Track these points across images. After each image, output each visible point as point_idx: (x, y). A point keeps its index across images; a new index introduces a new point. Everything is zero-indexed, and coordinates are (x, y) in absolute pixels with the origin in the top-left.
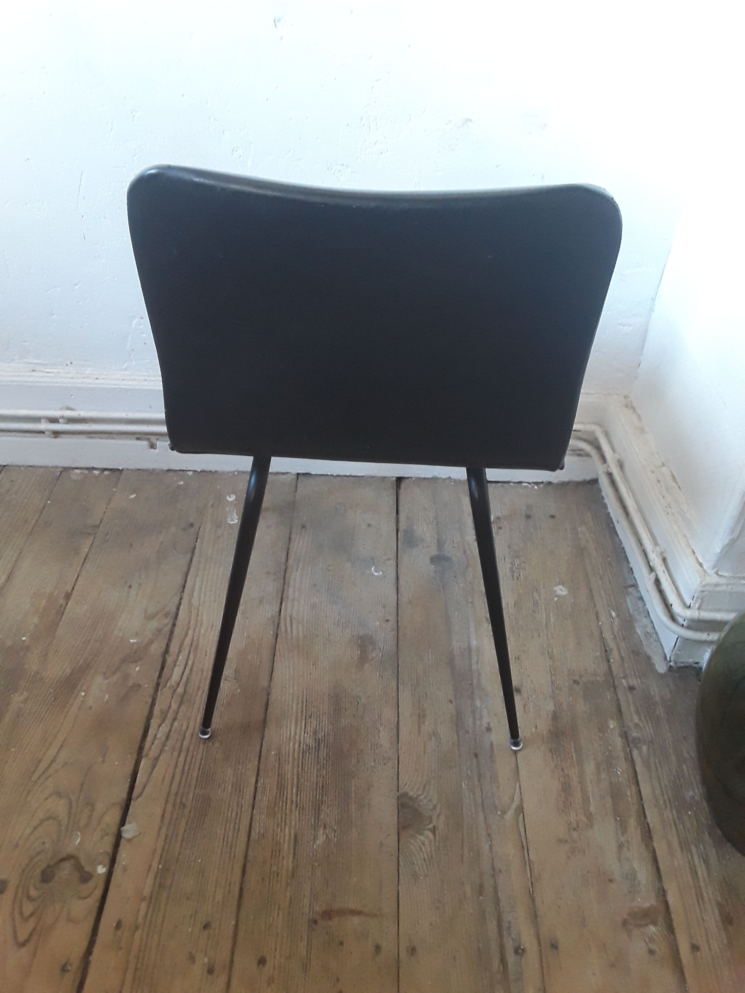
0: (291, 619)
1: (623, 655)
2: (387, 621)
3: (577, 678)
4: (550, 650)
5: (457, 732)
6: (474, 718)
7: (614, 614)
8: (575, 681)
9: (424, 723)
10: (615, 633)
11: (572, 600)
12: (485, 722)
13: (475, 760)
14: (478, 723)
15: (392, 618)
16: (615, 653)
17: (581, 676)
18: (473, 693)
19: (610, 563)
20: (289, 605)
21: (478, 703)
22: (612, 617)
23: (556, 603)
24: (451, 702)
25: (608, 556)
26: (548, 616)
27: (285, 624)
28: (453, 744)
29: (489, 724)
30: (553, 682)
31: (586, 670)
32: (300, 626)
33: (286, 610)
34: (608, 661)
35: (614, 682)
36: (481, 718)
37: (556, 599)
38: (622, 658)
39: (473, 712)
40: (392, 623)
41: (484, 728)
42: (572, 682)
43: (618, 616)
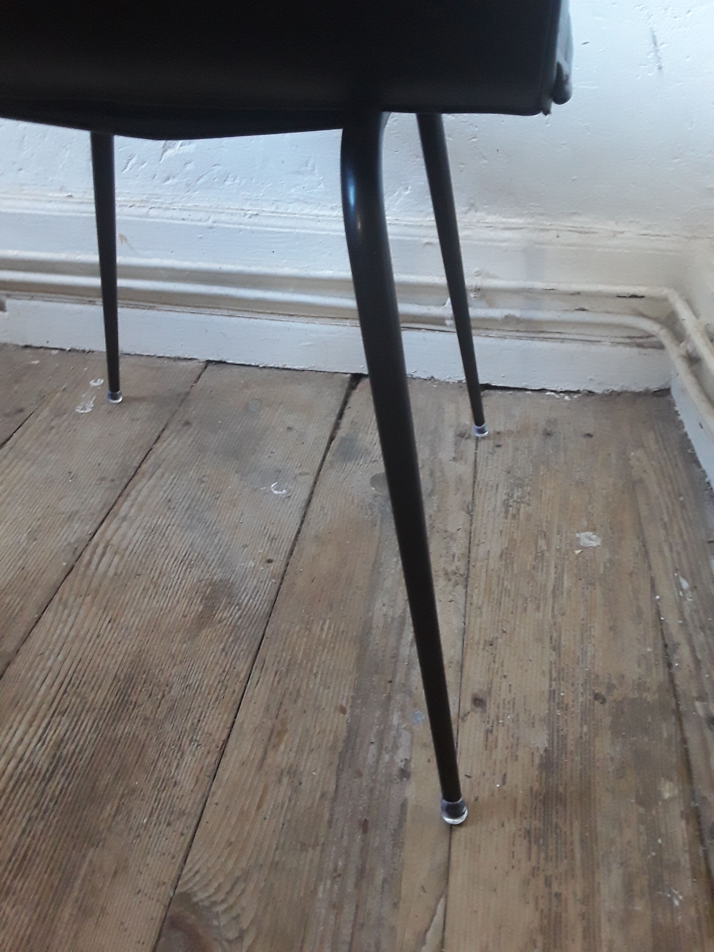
0: (106, 547)
1: (700, 657)
2: (270, 561)
3: (602, 690)
4: (555, 635)
5: (339, 771)
6: (380, 748)
7: (685, 584)
8: (597, 697)
9: (276, 747)
10: (687, 615)
11: (607, 556)
12: (401, 755)
13: (359, 837)
14: (386, 757)
15: (279, 561)
16: (684, 651)
17: (611, 687)
18: (389, 698)
19: (683, 506)
20: (113, 526)
21: (395, 719)
22: (682, 590)
23: (577, 557)
24: (343, 710)
25: (681, 495)
26: (559, 578)
27: (94, 552)
28: (323, 795)
29: (407, 761)
30: (552, 693)
31: (623, 676)
32: (117, 559)
33: (103, 533)
34: (670, 665)
35: (678, 705)
36: (396, 747)
37: (577, 552)
38: (697, 662)
39: (381, 735)
40: (277, 566)
41: (395, 771)
42: (591, 697)
43: (694, 588)
